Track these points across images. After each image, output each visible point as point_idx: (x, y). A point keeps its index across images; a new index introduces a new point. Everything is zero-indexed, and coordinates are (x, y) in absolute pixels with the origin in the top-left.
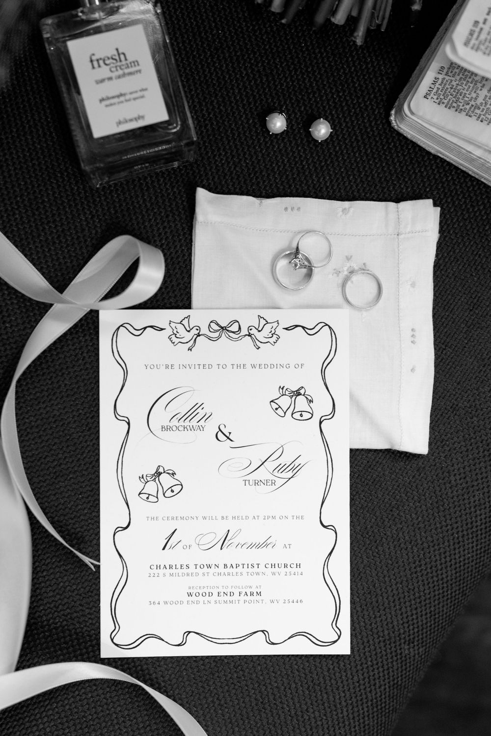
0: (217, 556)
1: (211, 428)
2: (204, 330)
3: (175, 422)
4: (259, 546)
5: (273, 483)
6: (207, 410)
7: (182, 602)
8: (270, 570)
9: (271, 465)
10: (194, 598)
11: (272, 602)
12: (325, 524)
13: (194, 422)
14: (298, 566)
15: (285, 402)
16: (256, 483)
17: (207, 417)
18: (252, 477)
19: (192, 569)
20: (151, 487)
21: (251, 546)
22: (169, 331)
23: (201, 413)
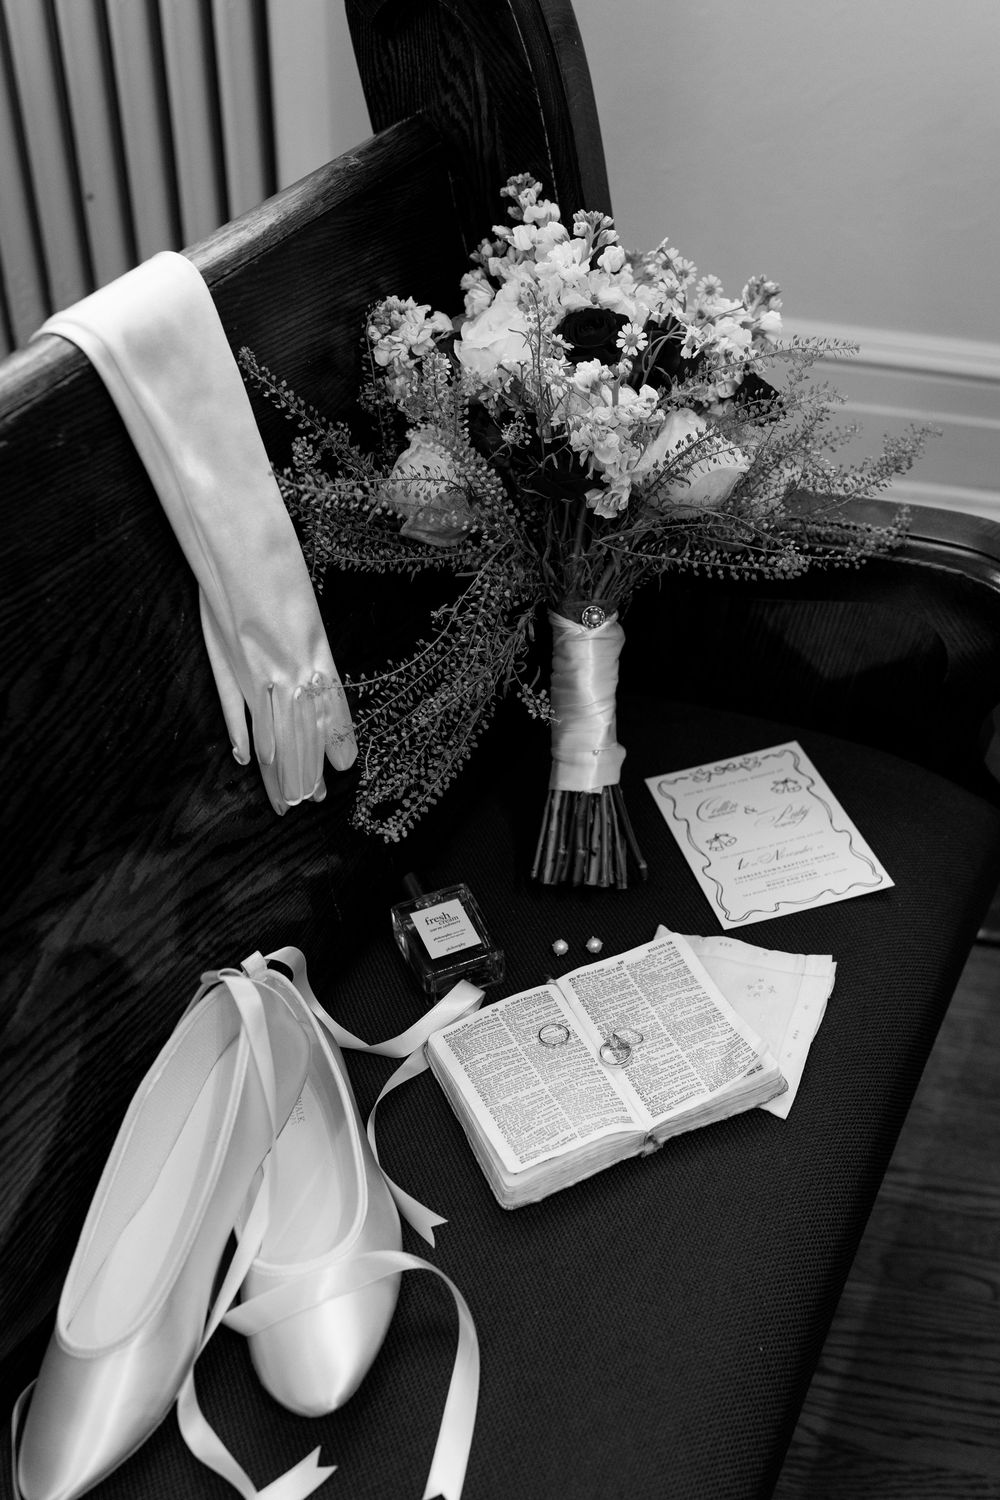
0: (775, 864)
1: (740, 810)
2: (713, 771)
3: (716, 813)
4: (801, 852)
5: (794, 822)
6: (733, 802)
7: (765, 891)
8: (815, 861)
9: (788, 815)
10: (772, 887)
11: (826, 875)
12: (839, 830)
13: (728, 810)
14: (833, 854)
15: (781, 787)
16: (783, 825)
17: (736, 806)
18: (779, 823)
19: (763, 874)
20: (716, 844)
21: (797, 853)
22: (691, 778)
23: (730, 805)
